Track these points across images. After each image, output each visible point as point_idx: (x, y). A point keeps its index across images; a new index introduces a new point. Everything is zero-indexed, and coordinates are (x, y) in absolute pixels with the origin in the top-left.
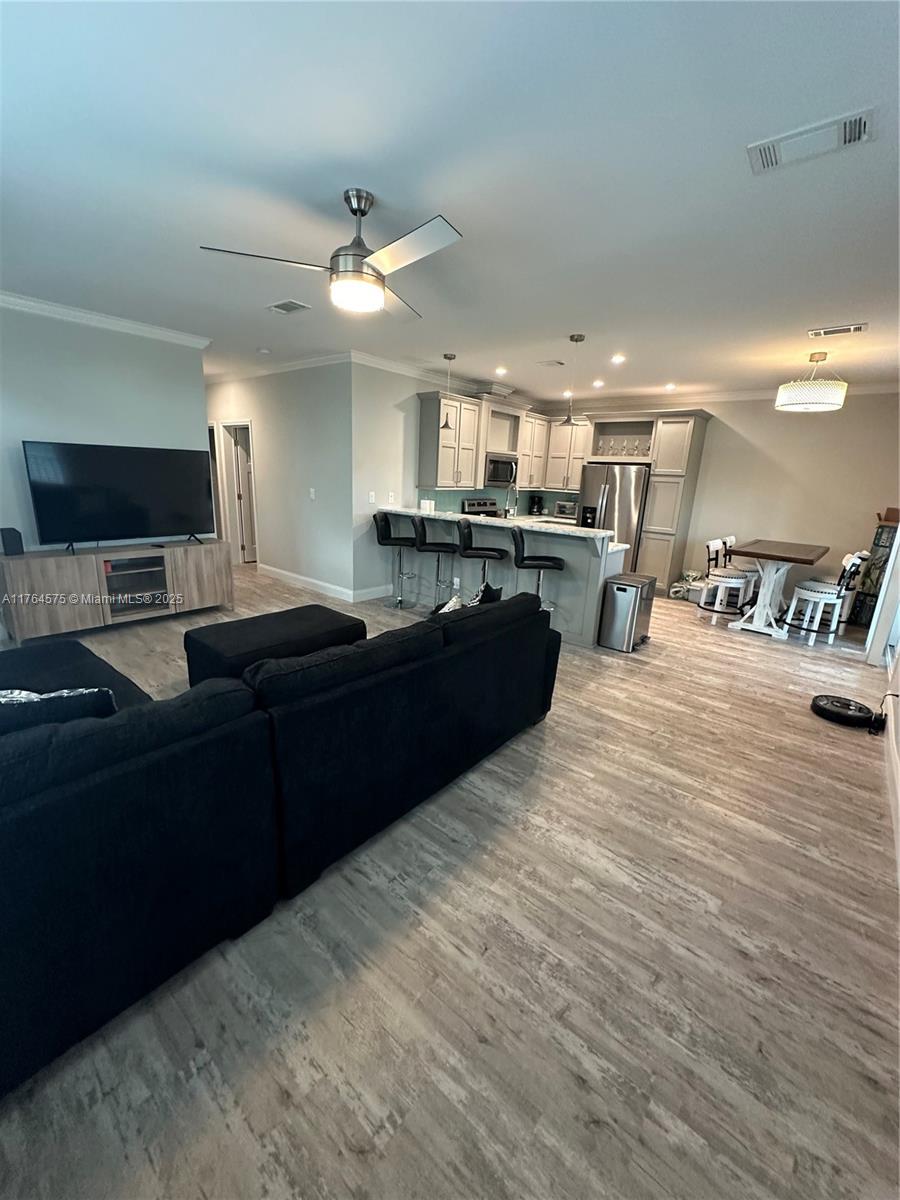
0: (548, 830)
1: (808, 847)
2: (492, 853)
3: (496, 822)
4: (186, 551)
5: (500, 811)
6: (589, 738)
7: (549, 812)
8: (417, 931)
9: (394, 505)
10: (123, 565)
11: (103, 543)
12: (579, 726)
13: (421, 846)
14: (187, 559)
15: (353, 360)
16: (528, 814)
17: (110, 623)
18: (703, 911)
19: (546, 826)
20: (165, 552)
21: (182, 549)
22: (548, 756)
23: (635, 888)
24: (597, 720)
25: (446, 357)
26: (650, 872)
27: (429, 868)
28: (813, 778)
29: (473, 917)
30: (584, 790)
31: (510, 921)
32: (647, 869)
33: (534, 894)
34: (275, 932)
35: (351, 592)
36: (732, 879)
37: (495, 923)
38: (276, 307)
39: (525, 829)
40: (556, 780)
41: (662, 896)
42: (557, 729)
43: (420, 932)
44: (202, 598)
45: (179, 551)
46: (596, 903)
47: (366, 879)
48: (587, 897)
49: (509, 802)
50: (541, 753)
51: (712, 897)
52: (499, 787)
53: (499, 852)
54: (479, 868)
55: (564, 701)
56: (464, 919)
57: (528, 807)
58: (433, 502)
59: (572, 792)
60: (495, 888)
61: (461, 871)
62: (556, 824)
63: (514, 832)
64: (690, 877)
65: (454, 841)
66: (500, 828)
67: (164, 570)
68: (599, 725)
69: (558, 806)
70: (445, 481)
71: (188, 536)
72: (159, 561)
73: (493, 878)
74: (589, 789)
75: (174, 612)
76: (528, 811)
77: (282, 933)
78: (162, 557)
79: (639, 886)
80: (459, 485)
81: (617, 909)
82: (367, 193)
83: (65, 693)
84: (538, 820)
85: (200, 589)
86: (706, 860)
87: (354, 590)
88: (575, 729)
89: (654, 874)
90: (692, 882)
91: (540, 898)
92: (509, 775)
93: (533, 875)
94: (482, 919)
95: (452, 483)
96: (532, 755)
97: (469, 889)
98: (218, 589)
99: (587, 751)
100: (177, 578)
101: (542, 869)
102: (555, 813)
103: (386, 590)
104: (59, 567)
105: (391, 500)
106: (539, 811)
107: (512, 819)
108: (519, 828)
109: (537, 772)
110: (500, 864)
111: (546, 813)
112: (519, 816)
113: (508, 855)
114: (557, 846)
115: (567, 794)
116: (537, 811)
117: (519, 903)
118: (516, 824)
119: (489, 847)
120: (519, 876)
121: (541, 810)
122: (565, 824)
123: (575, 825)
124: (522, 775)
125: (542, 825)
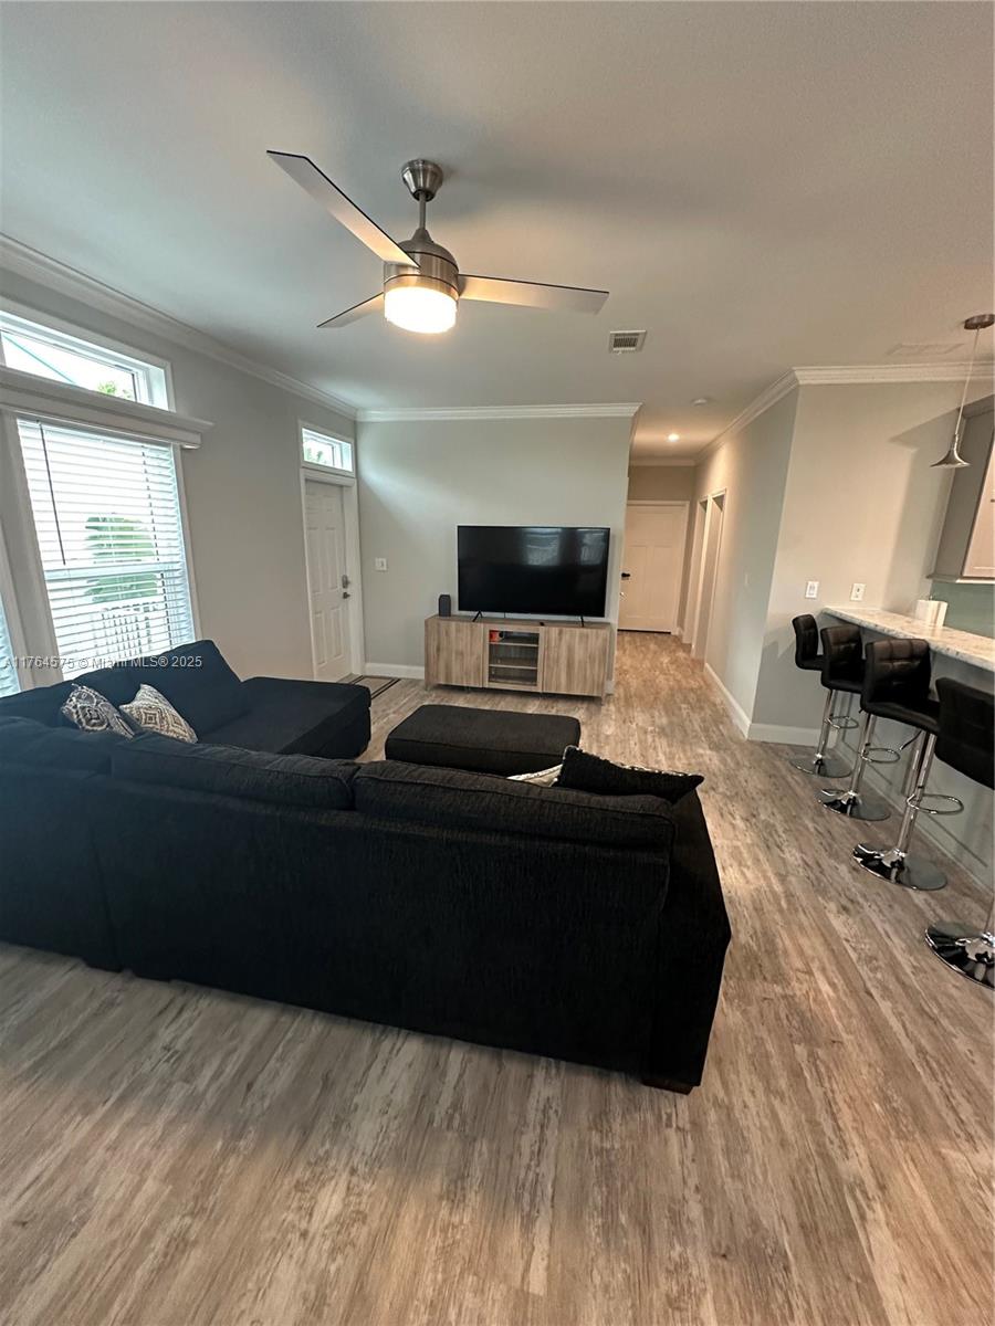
0: (304, 1235)
3: (306, 1132)
4: (560, 633)
5: (337, 1124)
7: (361, 1217)
15: (801, 382)
16: (345, 1175)
19: (316, 1225)
20: (541, 630)
35: (748, 722)
39: (299, 1186)
44: (569, 686)
45: (554, 631)
49: (367, 1131)
50: (552, 1134)
52: (402, 1097)
53: (232, 1163)
57: (362, 1169)
58: (945, 609)
62: (327, 1245)
63: (290, 1166)
66: (292, 1142)
67: (537, 648)
69: (390, 1229)
72: (534, 638)
75: (540, 691)
76: (353, 1171)
78: (538, 634)
84: (331, 1202)
87: (753, 721)
88: (708, 1178)
91: (119, 1284)
92: (446, 1099)
93: (181, 1244)
98: (589, 677)
100: (548, 656)
101: (195, 1259)
102: (361, 1233)
106: (359, 1195)
107: (321, 1152)
108: (298, 1175)
109: (483, 1147)
110: (202, 1177)
111: (358, 1212)
112: (332, 1163)
113: (226, 1181)
114: (260, 1270)
115: (438, 1240)
116: (356, 1190)
117: (113, 1244)
118: (309, 1163)
119: (242, 1143)
120: (177, 1219)
121: (365, 1198)
122: (333, 1268)
123: (333, 1297)
124: (456, 1123)
125: (316, 1217)
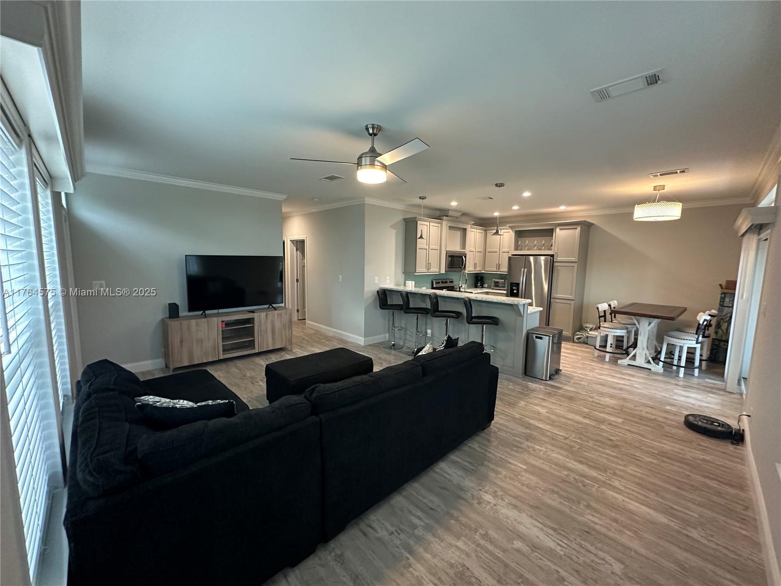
0: (495, 505)
1: (689, 528)
2: (457, 520)
3: (460, 497)
4: (267, 315)
5: (462, 489)
6: (522, 440)
7: (495, 492)
8: (408, 571)
9: (389, 284)
10: (232, 323)
11: (221, 311)
12: (514, 432)
13: (410, 512)
14: (267, 318)
15: (366, 202)
16: (481, 492)
17: (222, 358)
18: (610, 572)
19: (493, 501)
20: (256, 316)
21: (265, 313)
22: (493, 452)
23: (558, 550)
24: (527, 428)
25: (420, 198)
26: (569, 539)
27: (415, 527)
28: (689, 476)
29: (446, 564)
30: (519, 477)
31: (471, 569)
32: (567, 537)
33: (488, 551)
34: (317, 564)
35: (363, 339)
36: (630, 549)
37: (461, 569)
38: (324, 178)
39: (479, 503)
40: (500, 469)
41: (578, 558)
42: (498, 433)
43: (410, 572)
44: (274, 344)
45: (263, 314)
46: (530, 560)
47: (375, 532)
48: (524, 555)
49: (467, 483)
50: (489, 450)
51: (617, 563)
52: (460, 473)
53: (463, 519)
54: (448, 529)
55: (503, 414)
56: (439, 565)
57: (481, 488)
58: (414, 282)
59: (511, 478)
60: (460, 544)
61: (437, 530)
62: (500, 501)
63: (471, 505)
64: (599, 545)
65: (432, 509)
66: (462, 502)
67: (253, 327)
68: (528, 431)
69: (501, 487)
70: (421, 269)
71: (268, 305)
72: (250, 321)
73: (458, 538)
74: (522, 476)
75: (257, 352)
76: (480, 490)
77: (322, 566)
78: (253, 319)
79: (561, 550)
80: (429, 271)
81: (546, 565)
82: (377, 125)
83: (210, 402)
84: (488, 497)
85: (273, 339)
86: (610, 534)
87: (364, 337)
88: (511, 434)
89: (572, 541)
90: (601, 550)
91: (492, 554)
92: (467, 464)
93: (485, 536)
94: (452, 566)
95: (425, 270)
96: (482, 451)
97: (442, 544)
98: (284, 337)
99: (521, 450)
100: (261, 330)
101: (492, 533)
102: (500, 493)
103: (384, 337)
104: (197, 325)
105: (388, 281)
106: (488, 491)
107: (470, 496)
108: (475, 503)
109: (486, 463)
110: (463, 528)
111: (493, 493)
112: (475, 494)
113: (468, 521)
114: (501, 517)
115: (508, 480)
116: (487, 491)
117: (477, 556)
118: (473, 499)
119: (455, 515)
120: (476, 536)
121: (490, 490)
122: (507, 501)
123: (514, 503)
124: (476, 465)
125: (491, 501)
